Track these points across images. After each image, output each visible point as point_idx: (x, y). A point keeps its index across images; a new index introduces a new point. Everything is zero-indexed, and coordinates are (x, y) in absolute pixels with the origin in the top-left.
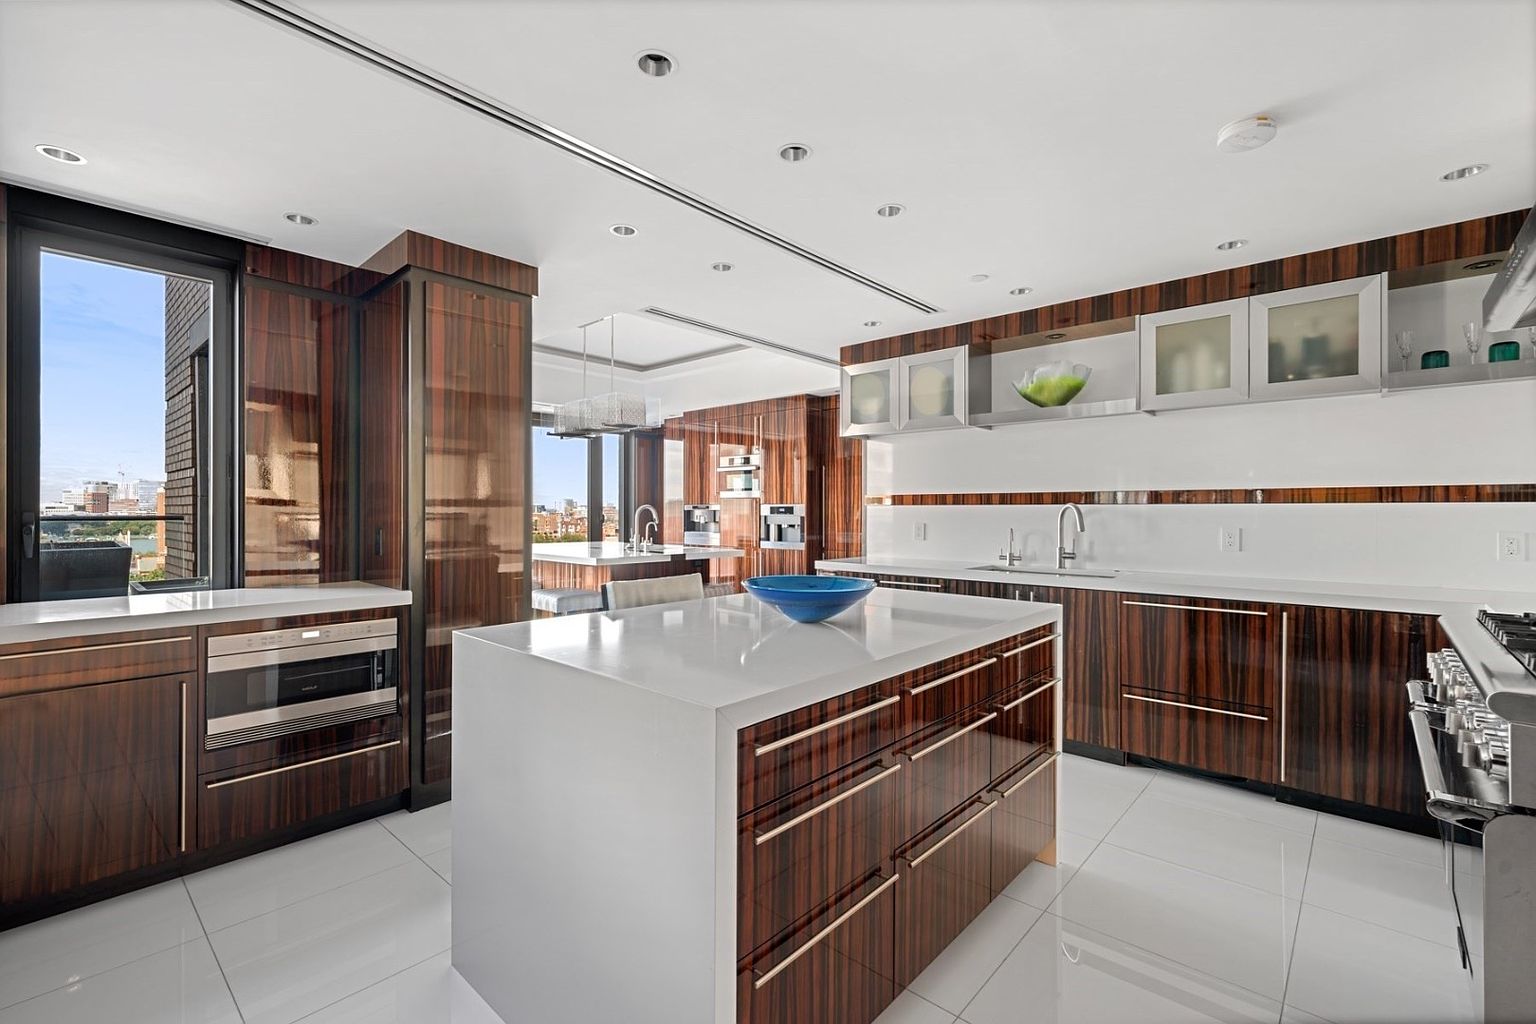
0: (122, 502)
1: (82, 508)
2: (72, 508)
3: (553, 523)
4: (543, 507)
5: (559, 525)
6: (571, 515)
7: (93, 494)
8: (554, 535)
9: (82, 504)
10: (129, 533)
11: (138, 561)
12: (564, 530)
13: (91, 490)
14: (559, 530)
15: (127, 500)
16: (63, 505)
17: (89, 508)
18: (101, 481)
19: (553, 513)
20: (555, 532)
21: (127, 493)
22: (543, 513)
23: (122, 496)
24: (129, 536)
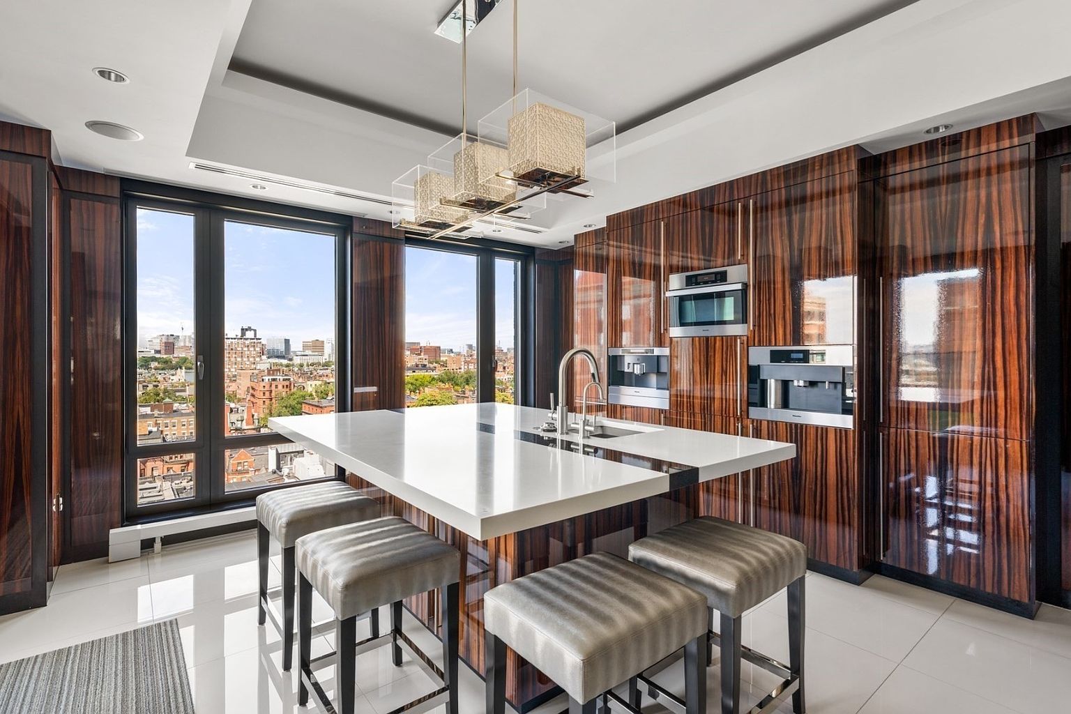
0: (182, 348)
1: (158, 352)
2: (153, 352)
3: (457, 361)
4: (451, 350)
5: (463, 363)
6: (471, 356)
7: (165, 343)
8: (459, 370)
9: (159, 349)
10: (184, 368)
11: (187, 387)
12: (466, 367)
13: (164, 340)
14: (462, 367)
15: (185, 346)
16: (148, 350)
17: (163, 352)
18: (169, 334)
19: (459, 354)
20: (460, 369)
21: (185, 342)
22: (452, 355)
23: (182, 344)
24: (184, 370)
